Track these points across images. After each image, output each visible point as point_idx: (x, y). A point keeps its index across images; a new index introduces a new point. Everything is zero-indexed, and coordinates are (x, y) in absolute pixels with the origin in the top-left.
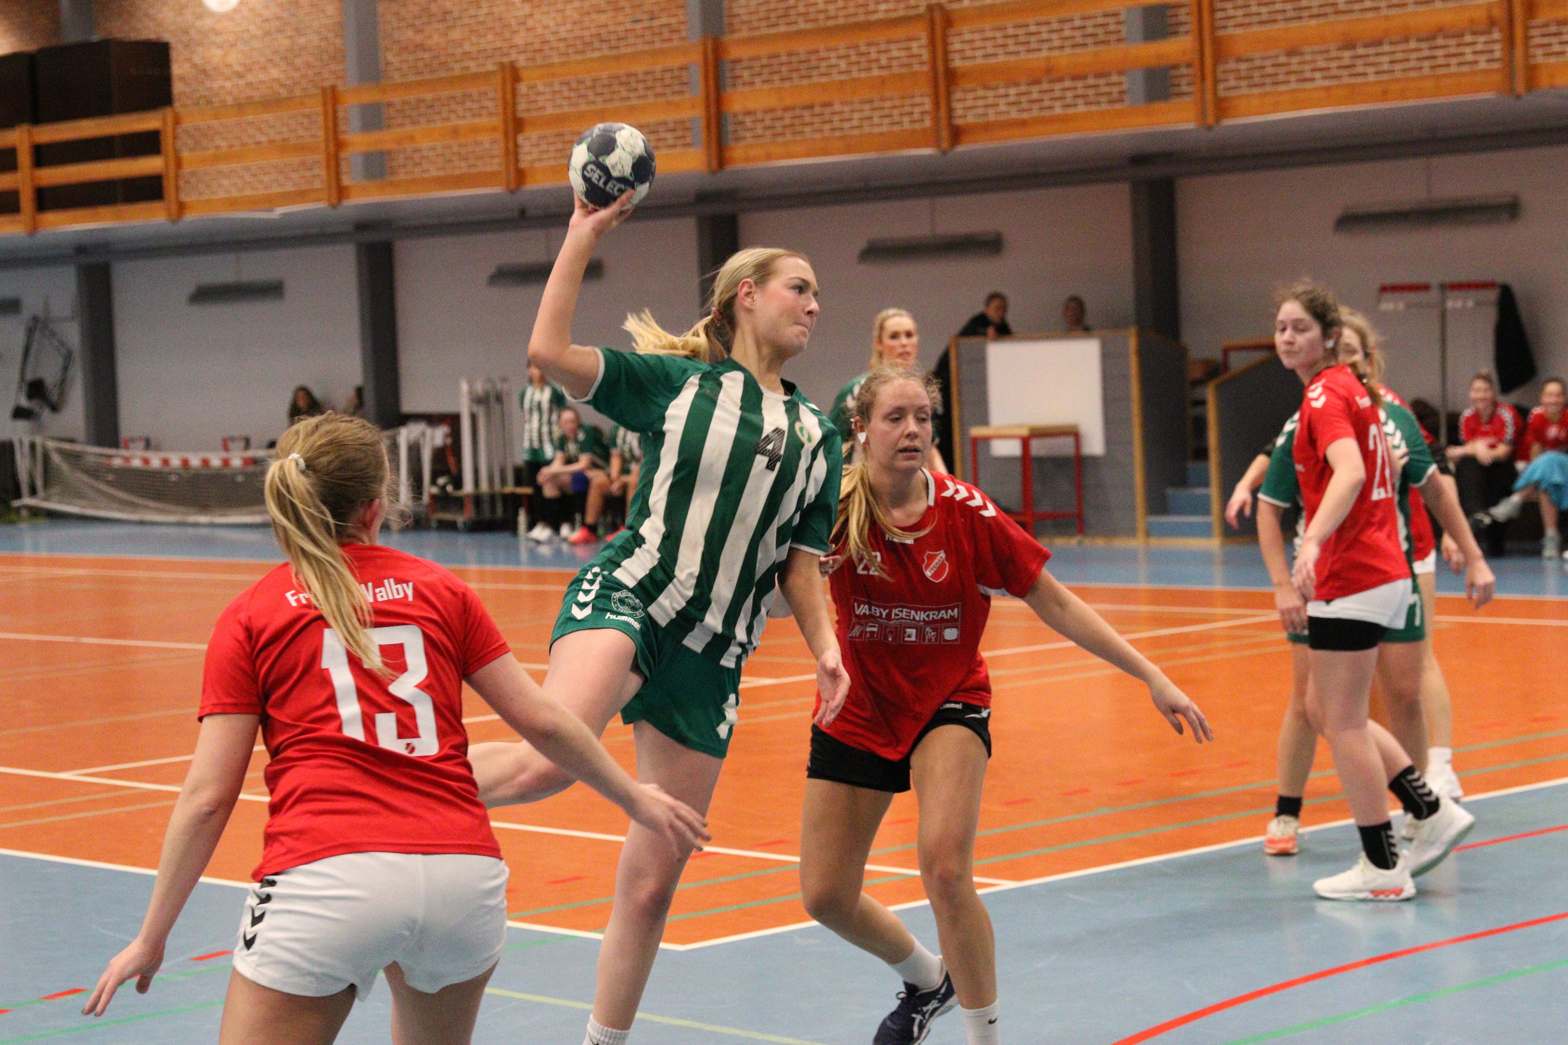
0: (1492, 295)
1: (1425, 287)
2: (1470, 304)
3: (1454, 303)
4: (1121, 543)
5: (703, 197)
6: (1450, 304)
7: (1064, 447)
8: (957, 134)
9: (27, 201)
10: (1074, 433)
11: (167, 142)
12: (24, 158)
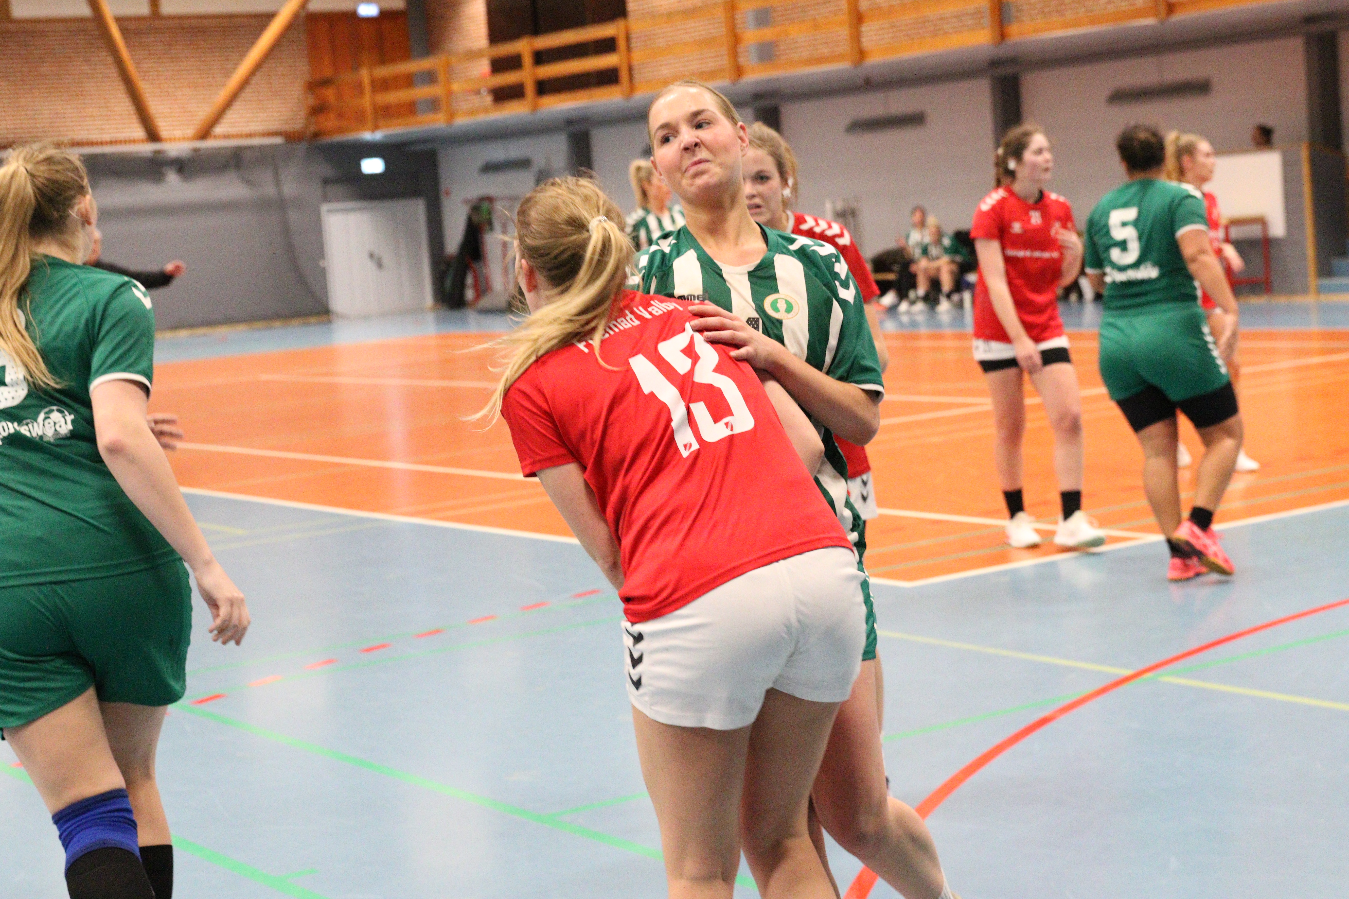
4: (1298, 300)
5: (994, 63)
7: (1254, 231)
8: (1171, 8)
9: (530, 89)
10: (1262, 221)
11: (621, 43)
12: (527, 60)
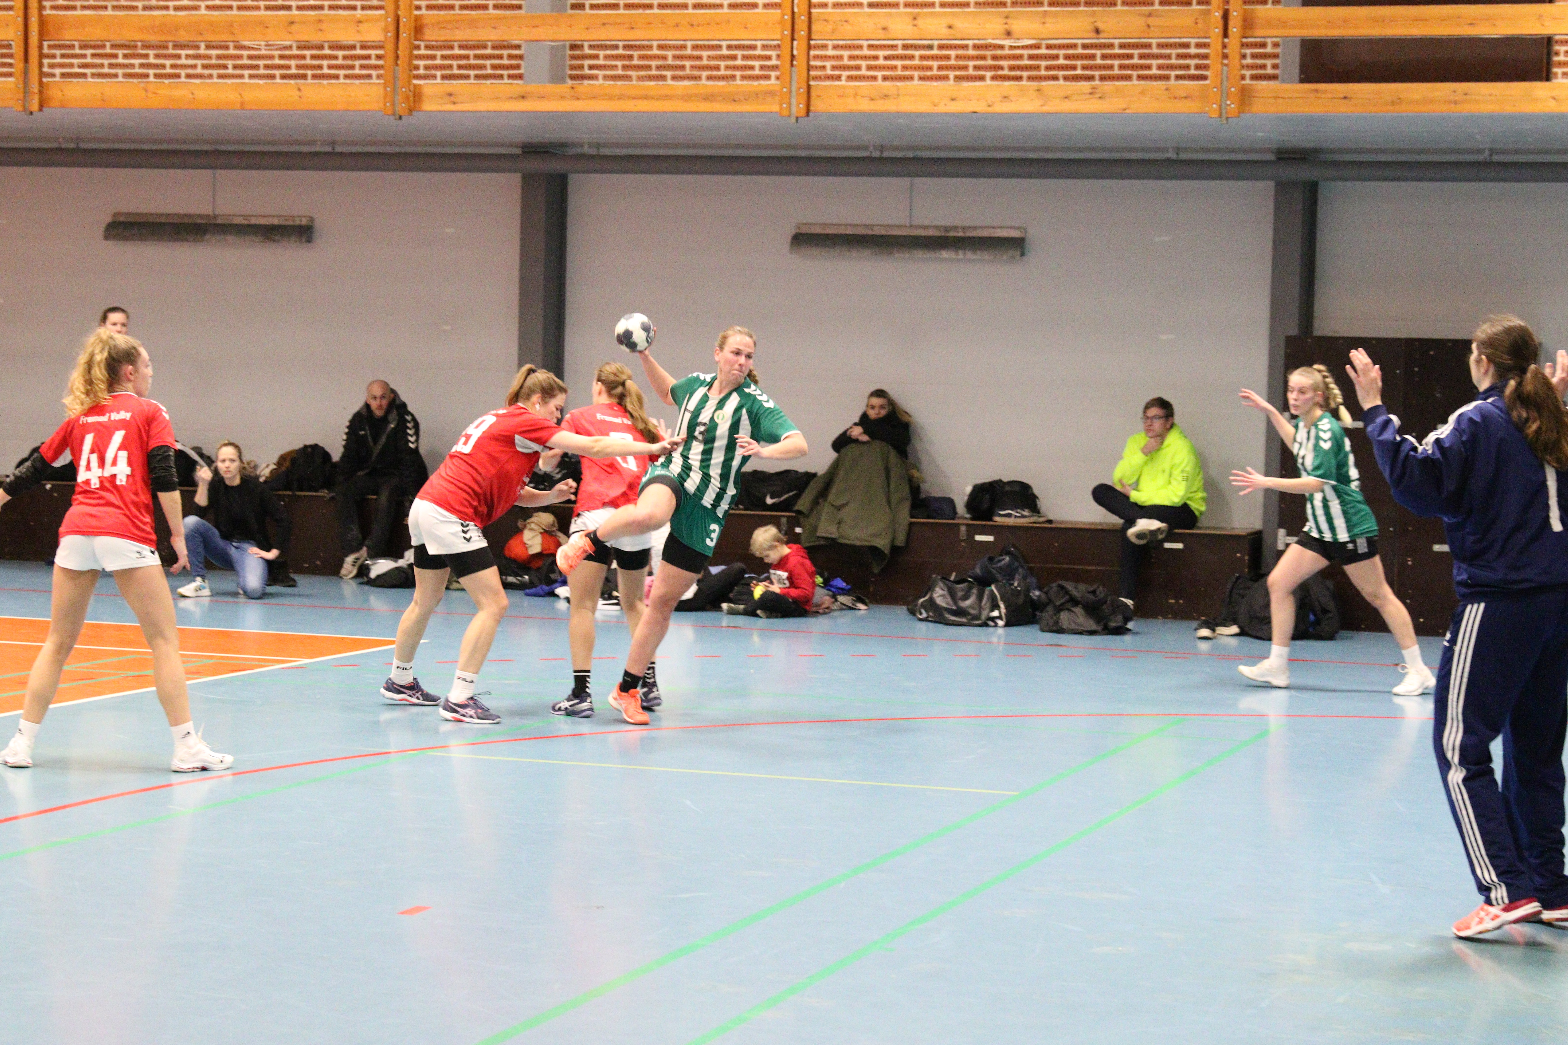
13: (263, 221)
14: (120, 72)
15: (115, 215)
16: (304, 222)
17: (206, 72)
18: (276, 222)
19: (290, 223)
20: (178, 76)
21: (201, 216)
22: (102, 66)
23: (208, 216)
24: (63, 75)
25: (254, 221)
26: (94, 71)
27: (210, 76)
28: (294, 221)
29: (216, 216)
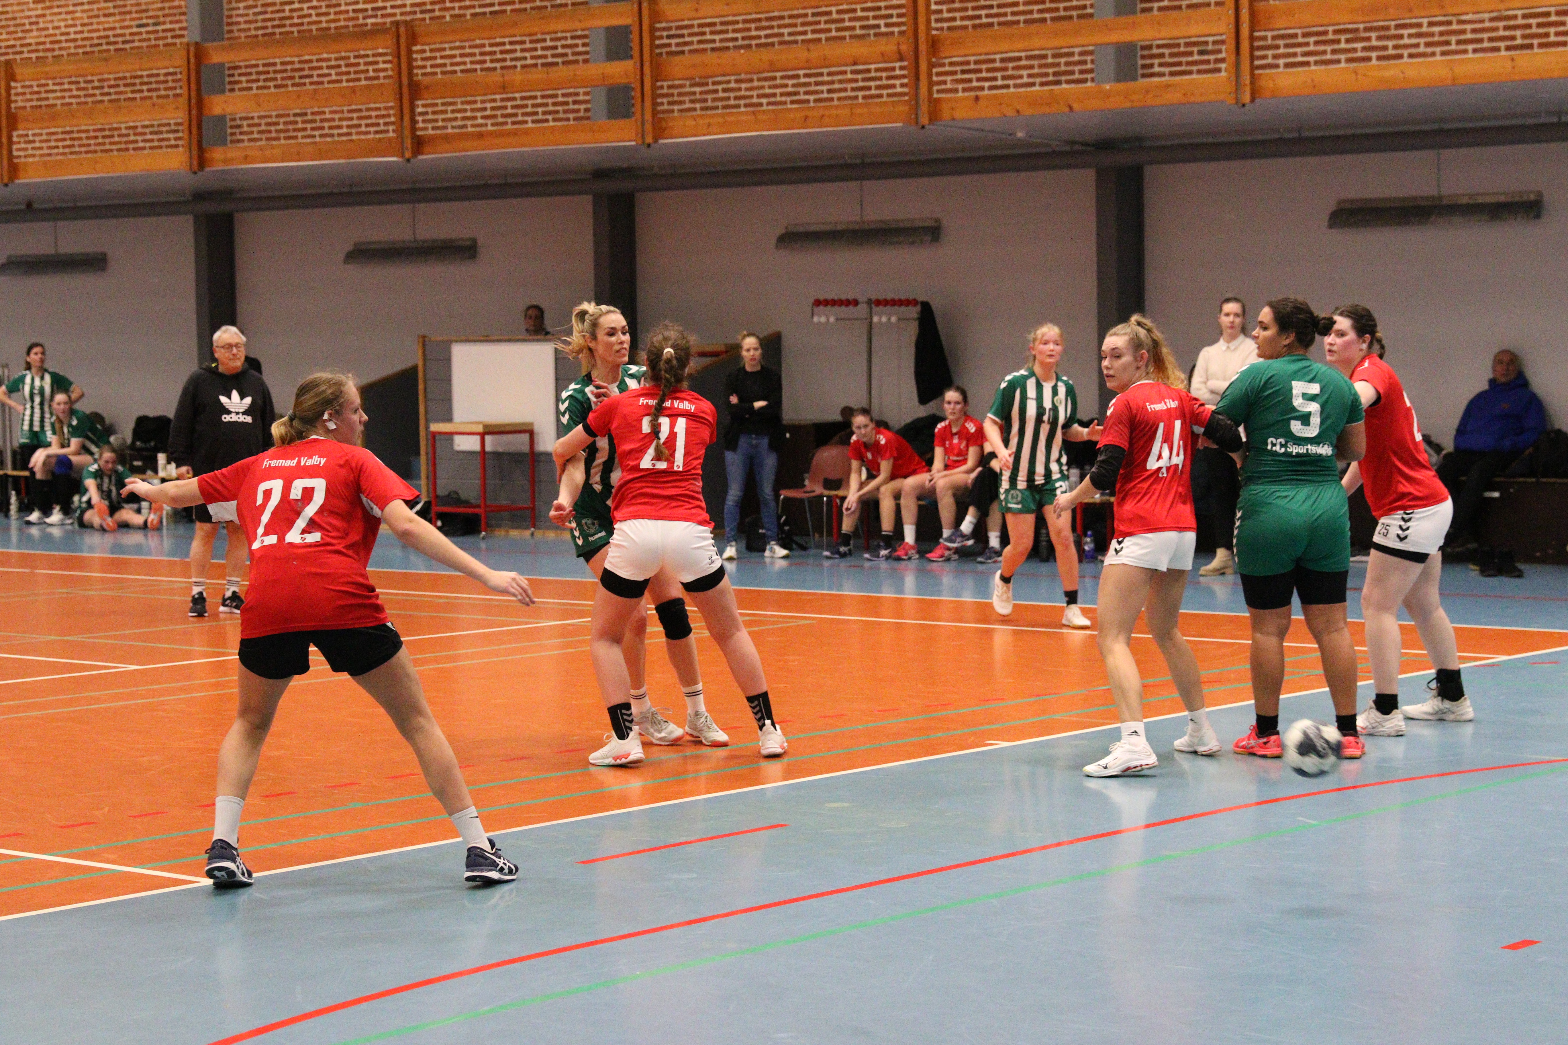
0: (914, 312)
1: (855, 303)
2: (894, 319)
3: (880, 318)
5: (200, 196)
6: (875, 319)
7: (520, 443)
8: (419, 144)
10: (529, 431)
13: (1488, 200)
14: (1343, 57)
15: (1340, 202)
16: (1532, 197)
17: (1429, 50)
18: (1502, 199)
19: (1517, 199)
20: (1400, 57)
21: (1427, 198)
22: (1324, 52)
23: (1433, 198)
24: (1287, 65)
25: (1480, 200)
26: (1317, 58)
27: (1433, 54)
28: (1521, 196)
29: (1440, 198)
